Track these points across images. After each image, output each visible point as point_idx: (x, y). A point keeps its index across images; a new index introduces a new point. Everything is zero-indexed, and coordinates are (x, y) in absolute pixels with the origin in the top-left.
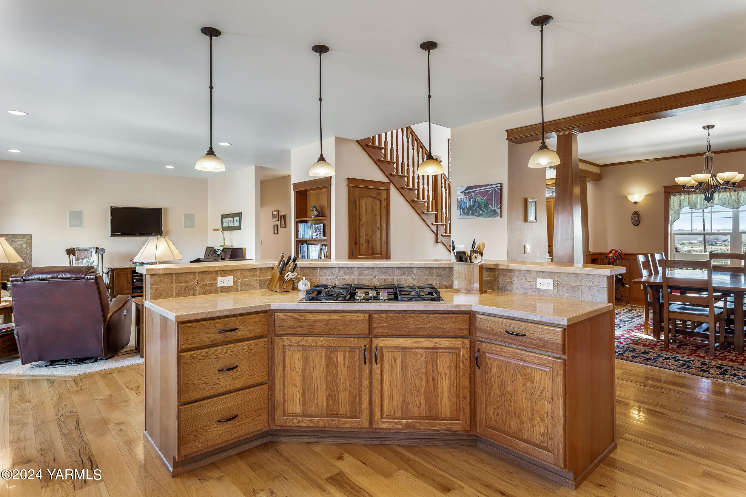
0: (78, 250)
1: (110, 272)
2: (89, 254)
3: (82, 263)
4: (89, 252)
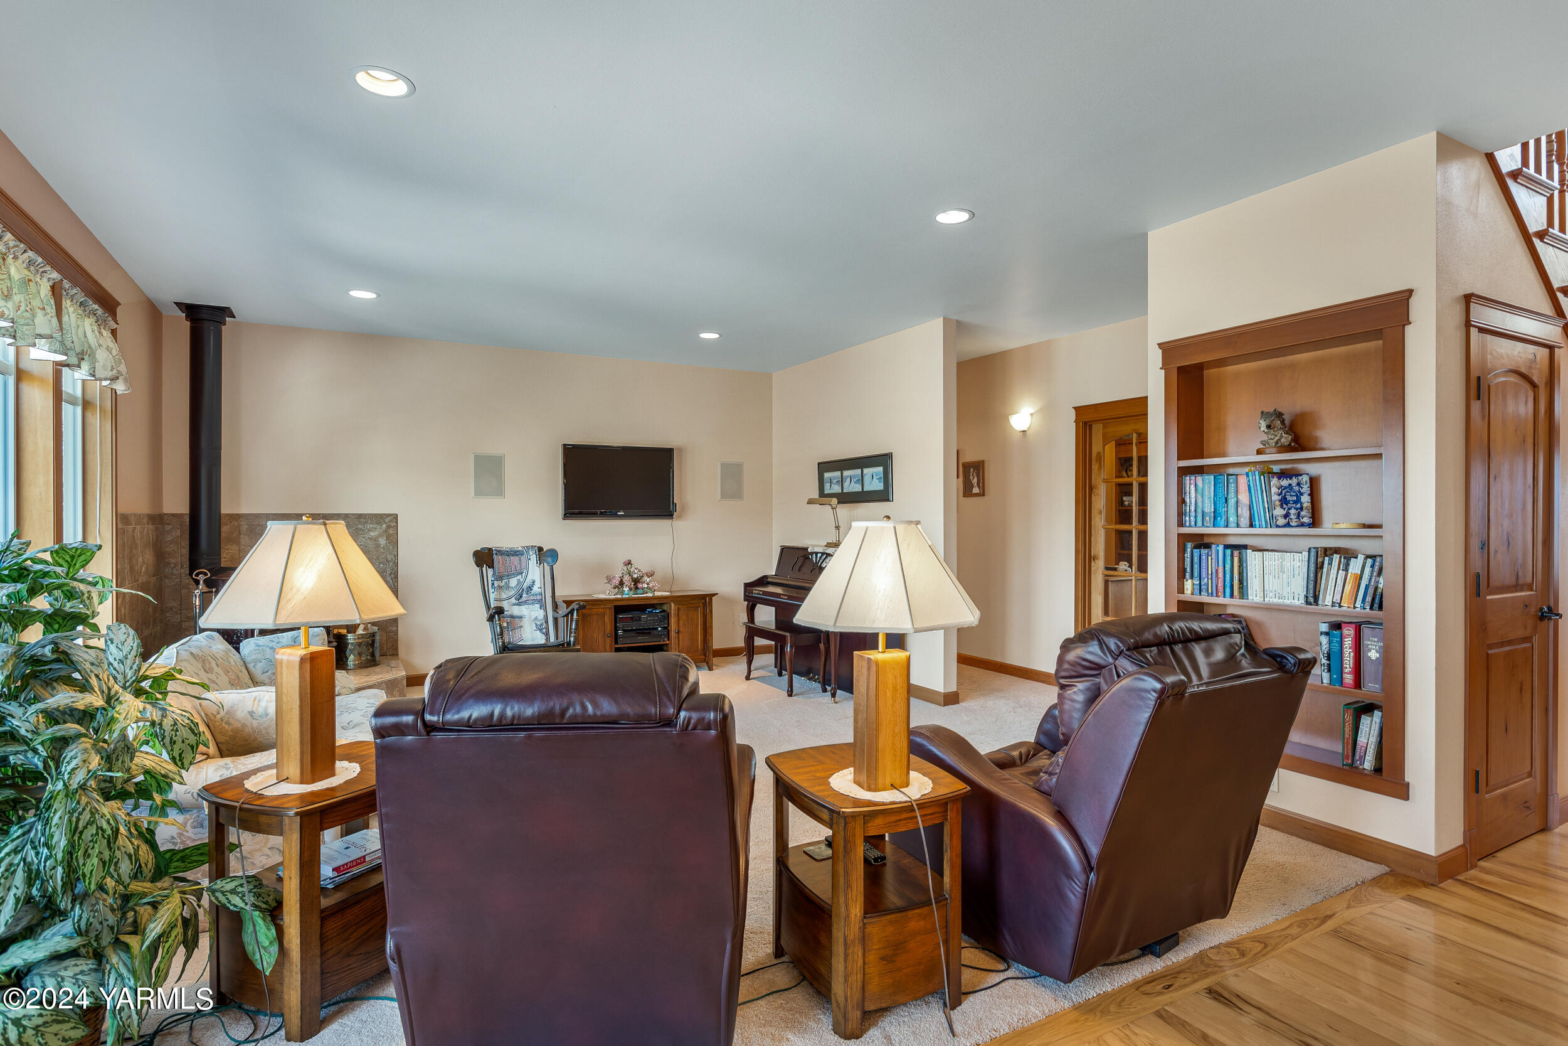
0: (500, 552)
1: (575, 612)
2: (524, 564)
3: (509, 587)
4: (523, 558)
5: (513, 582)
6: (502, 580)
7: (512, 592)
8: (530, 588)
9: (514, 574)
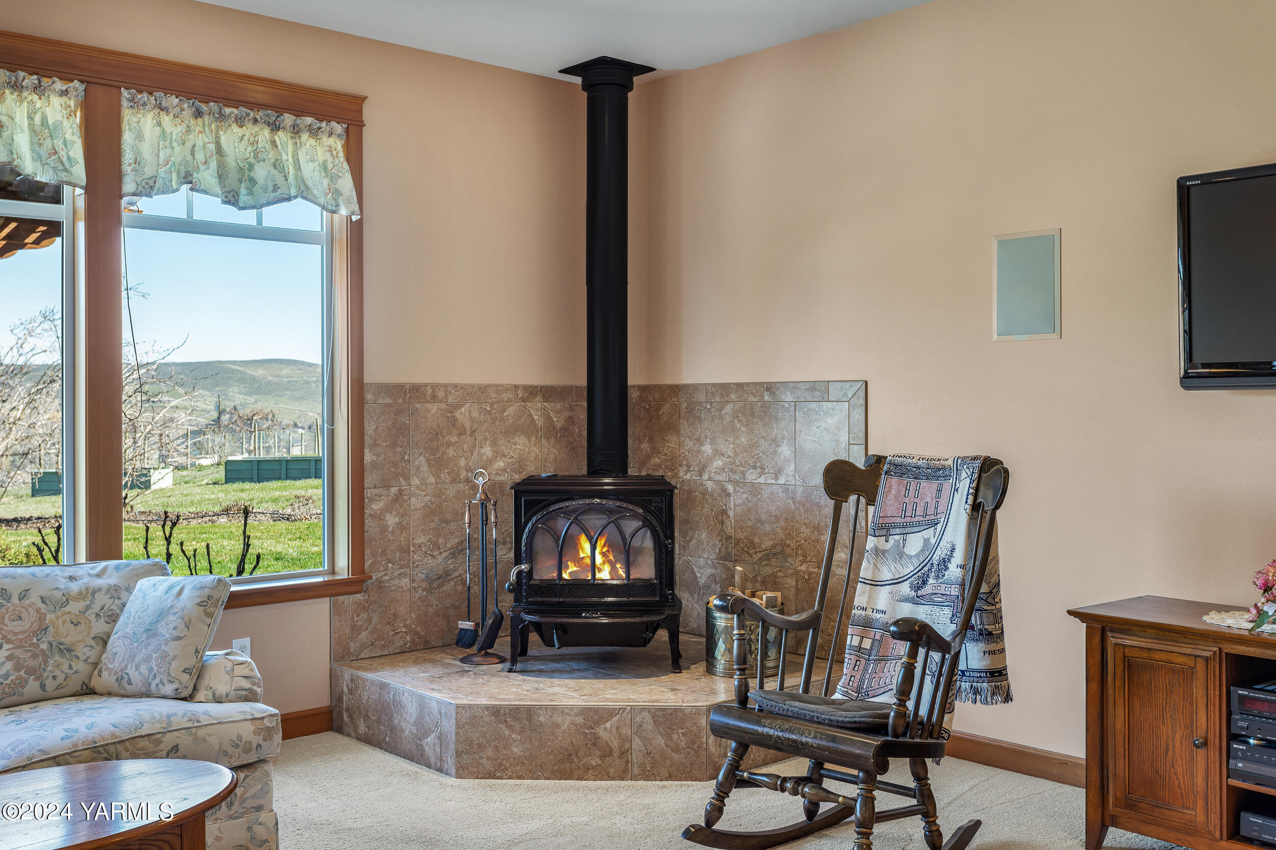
5: (915, 544)
6: (887, 537)
7: (908, 569)
8: (944, 563)
9: (919, 524)
